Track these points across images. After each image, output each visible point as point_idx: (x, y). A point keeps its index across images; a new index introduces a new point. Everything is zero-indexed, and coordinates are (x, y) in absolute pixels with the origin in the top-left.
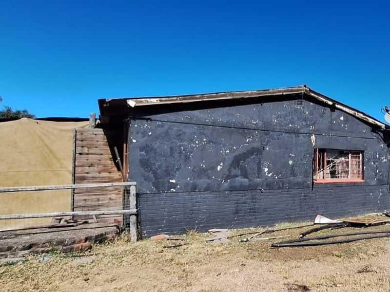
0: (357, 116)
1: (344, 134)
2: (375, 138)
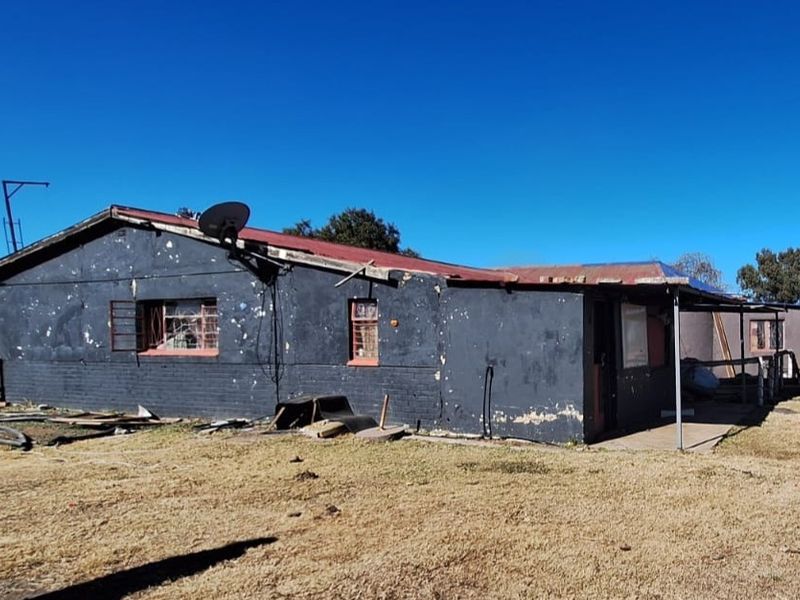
0: (188, 234)
1: (175, 272)
2: (237, 270)
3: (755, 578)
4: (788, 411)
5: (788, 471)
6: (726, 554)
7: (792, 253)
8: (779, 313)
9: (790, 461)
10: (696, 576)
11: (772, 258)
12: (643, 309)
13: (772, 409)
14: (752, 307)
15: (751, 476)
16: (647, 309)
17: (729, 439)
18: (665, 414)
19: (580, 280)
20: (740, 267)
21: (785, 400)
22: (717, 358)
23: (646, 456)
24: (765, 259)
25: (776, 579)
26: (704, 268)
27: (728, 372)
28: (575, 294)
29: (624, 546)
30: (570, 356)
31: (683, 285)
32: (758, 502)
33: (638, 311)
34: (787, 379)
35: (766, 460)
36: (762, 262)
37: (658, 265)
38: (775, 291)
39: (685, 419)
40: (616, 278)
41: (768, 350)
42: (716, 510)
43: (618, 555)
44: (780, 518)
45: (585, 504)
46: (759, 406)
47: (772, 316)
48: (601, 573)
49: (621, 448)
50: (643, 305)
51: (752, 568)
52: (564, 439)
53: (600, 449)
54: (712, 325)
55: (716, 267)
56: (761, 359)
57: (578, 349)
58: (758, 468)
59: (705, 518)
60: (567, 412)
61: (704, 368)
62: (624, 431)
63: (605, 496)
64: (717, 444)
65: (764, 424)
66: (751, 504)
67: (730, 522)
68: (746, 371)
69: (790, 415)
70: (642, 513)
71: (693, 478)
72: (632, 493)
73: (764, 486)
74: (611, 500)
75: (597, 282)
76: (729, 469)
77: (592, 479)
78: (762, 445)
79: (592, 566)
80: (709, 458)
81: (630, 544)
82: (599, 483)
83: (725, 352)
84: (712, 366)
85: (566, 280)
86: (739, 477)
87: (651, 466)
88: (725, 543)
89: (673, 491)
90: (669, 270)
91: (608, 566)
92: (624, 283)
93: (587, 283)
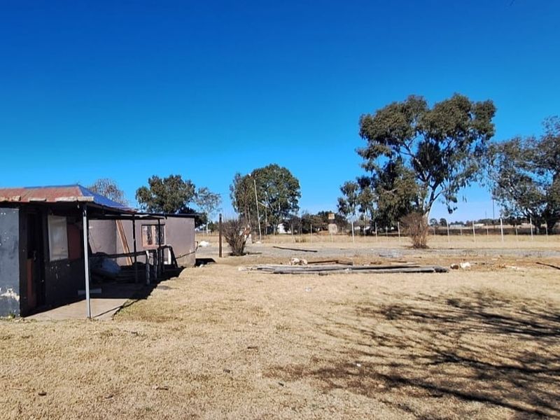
3: (133, 410)
4: (166, 288)
5: (163, 330)
6: (114, 394)
7: (172, 177)
8: (161, 220)
9: (165, 323)
10: (92, 411)
11: (159, 182)
12: (64, 219)
13: (155, 287)
14: (141, 216)
15: (137, 335)
16: (67, 219)
17: (124, 310)
18: (80, 292)
19: (16, 199)
20: (138, 188)
21: (165, 280)
22: (119, 252)
23: (64, 324)
24: (154, 183)
25: (148, 409)
26: (112, 189)
27: (128, 262)
28: (12, 209)
29: (41, 392)
30: (10, 254)
31: (89, 202)
32: (140, 354)
33: (60, 221)
34: (168, 265)
35: (149, 323)
36: (152, 185)
37: (78, 187)
38: (162, 204)
39: (92, 296)
40: (43, 198)
41: (155, 246)
42: (110, 361)
43: (36, 399)
44: (155, 365)
45: (16, 361)
46: (146, 285)
47: (156, 222)
48: (22, 414)
49: (47, 319)
50: (64, 216)
51: (132, 403)
52: (6, 314)
53: (32, 320)
54: (116, 229)
55: (120, 188)
56: (147, 252)
57: (15, 248)
58: (143, 329)
59: (102, 368)
60: (7, 294)
61: (109, 259)
62: (50, 306)
63: (32, 355)
64: (116, 314)
65: (150, 297)
66: (136, 355)
67: (120, 370)
68: (138, 261)
69: (167, 291)
70: (57, 367)
71: (96, 338)
72: (52, 352)
73: (146, 342)
74: (36, 358)
75: (28, 200)
76: (122, 331)
77: (24, 343)
78: (148, 313)
79: (16, 409)
80: (108, 324)
81: (46, 391)
82: (28, 346)
83: (125, 247)
84: (116, 257)
85: (7, 199)
86: (129, 336)
87: (68, 331)
88: (114, 385)
89: (82, 349)
90: (86, 192)
91: (28, 408)
92: (48, 201)
93: (22, 201)
